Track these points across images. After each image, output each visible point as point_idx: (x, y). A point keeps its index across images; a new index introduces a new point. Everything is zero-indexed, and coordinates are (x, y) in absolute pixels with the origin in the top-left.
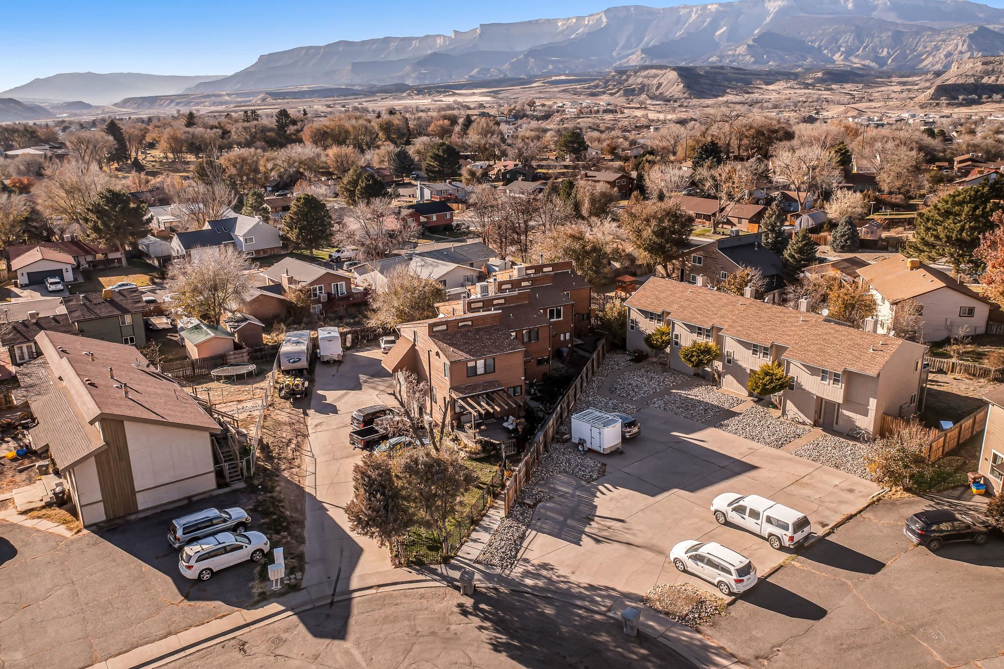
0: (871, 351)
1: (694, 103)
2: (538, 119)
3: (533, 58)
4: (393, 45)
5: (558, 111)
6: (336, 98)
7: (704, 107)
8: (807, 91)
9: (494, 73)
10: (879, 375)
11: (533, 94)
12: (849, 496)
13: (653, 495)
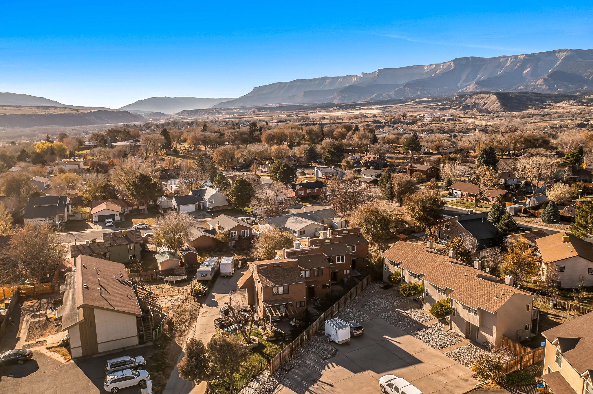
0: (496, 298)
1: (506, 114)
2: (407, 124)
3: (408, 88)
4: (328, 81)
5: (420, 120)
6: (293, 111)
7: (512, 117)
8: (582, 107)
9: (385, 97)
10: (496, 313)
11: (407, 108)
12: (464, 384)
13: (355, 372)
